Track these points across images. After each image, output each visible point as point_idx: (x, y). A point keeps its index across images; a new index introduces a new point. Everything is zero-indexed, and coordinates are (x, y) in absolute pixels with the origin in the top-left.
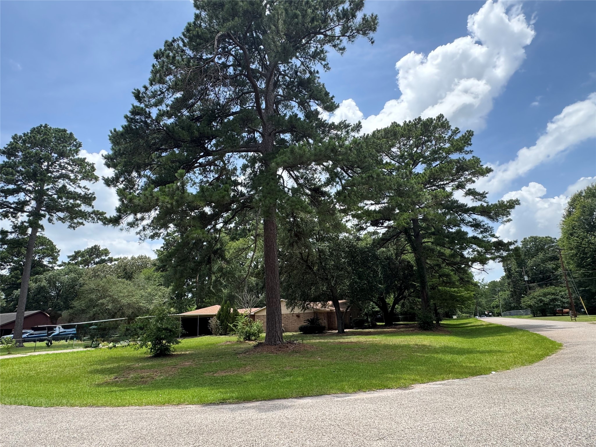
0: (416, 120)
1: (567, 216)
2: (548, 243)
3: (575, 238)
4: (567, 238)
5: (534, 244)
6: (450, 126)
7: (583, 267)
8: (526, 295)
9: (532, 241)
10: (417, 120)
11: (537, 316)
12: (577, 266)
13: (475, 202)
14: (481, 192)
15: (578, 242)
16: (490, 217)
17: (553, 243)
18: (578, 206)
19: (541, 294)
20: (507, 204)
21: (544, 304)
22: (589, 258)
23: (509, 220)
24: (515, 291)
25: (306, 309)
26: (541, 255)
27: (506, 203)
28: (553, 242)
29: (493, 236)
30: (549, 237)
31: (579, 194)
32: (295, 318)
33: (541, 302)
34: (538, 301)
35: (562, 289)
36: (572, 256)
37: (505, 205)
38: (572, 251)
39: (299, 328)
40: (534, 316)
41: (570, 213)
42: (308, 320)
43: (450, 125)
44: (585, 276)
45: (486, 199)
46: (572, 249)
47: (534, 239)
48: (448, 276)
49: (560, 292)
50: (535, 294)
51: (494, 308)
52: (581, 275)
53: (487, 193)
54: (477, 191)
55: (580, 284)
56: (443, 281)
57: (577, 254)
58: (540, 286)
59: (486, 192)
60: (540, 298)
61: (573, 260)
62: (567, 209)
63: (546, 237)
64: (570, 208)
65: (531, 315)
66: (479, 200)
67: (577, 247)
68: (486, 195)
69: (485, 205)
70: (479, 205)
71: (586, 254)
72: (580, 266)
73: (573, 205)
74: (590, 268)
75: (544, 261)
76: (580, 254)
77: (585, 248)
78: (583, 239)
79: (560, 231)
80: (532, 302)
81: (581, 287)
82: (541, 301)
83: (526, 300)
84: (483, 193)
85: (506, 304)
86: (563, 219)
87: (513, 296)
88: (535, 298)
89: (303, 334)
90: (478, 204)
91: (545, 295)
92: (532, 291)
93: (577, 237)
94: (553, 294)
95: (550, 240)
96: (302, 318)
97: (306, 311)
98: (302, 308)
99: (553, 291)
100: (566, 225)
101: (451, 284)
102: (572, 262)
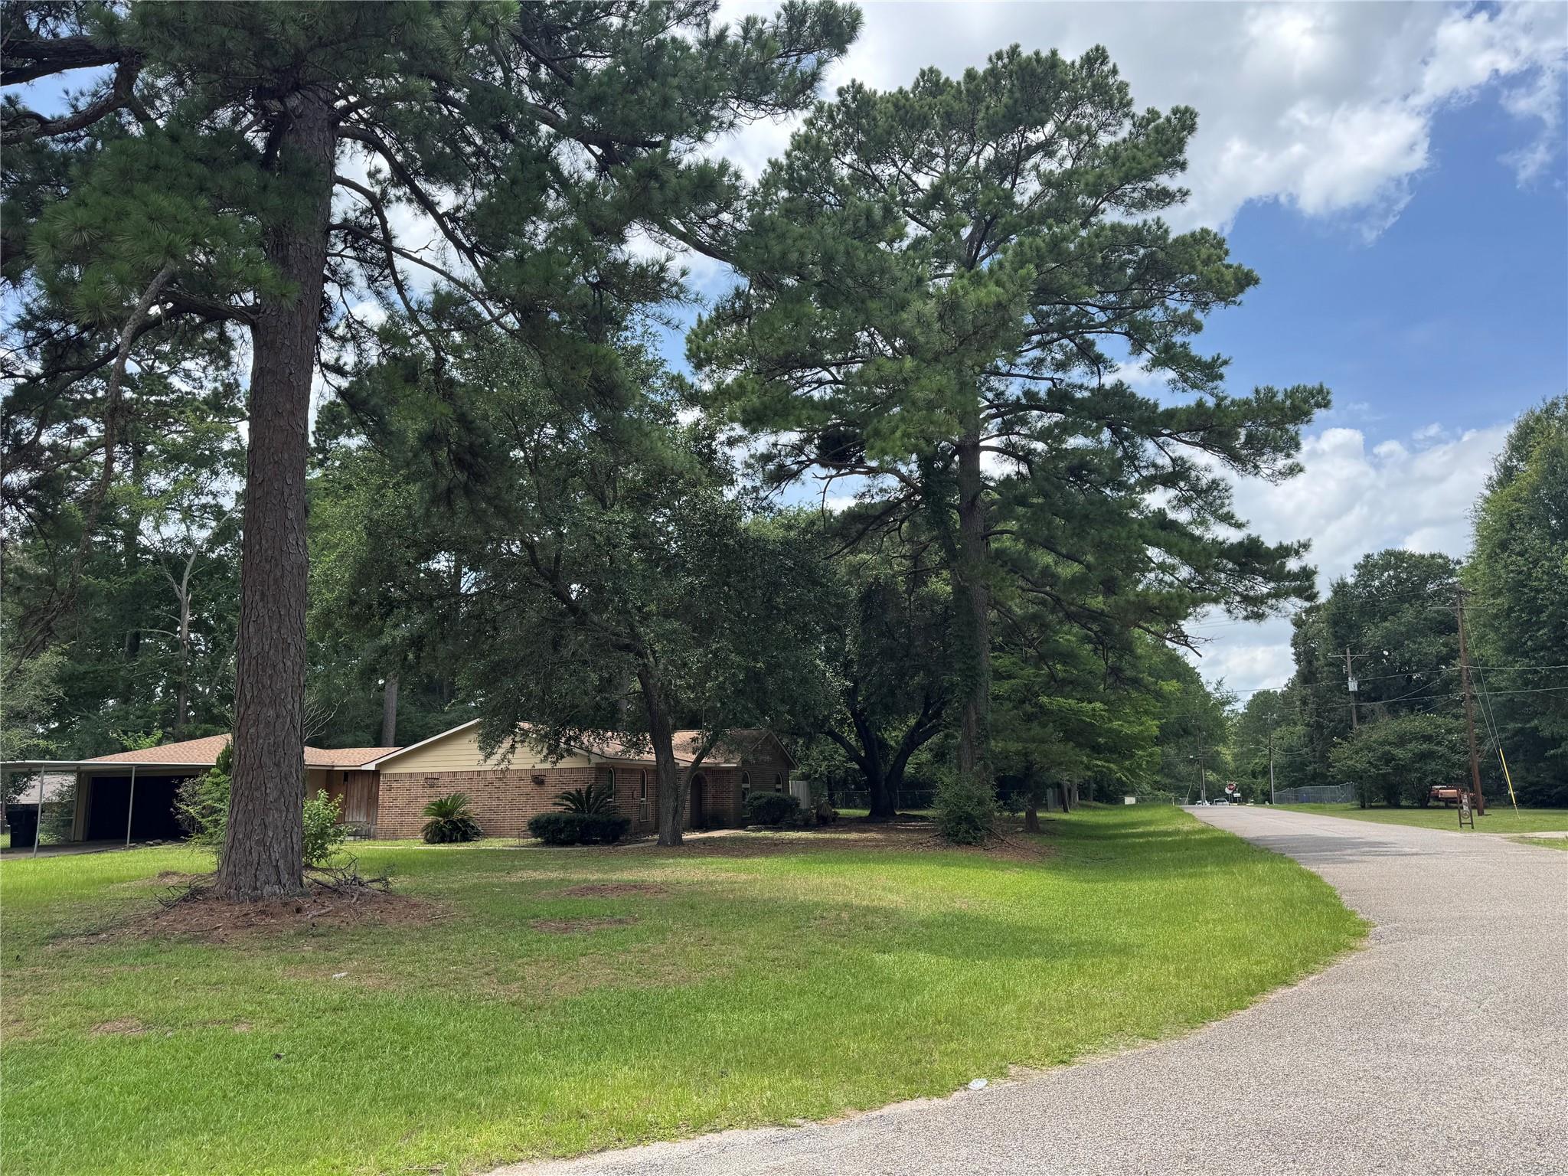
0: (999, 56)
1: (1500, 483)
2: (1437, 577)
3: (1514, 558)
4: (1490, 557)
5: (1393, 578)
6: (1129, 104)
7: (1525, 655)
8: (1345, 739)
9: (1386, 567)
10: (1006, 60)
11: (1372, 807)
12: (1508, 651)
13: (1179, 394)
14: (1207, 357)
15: (1520, 573)
16: (1233, 457)
17: (1450, 576)
18: (1536, 453)
19: (1391, 738)
20: (1284, 402)
21: (1396, 768)
22: (1544, 624)
23: (1294, 470)
24: (1319, 727)
25: (562, 757)
26: (1408, 614)
27: (1280, 397)
28: (1451, 573)
29: (1228, 519)
30: (1441, 556)
31: (1547, 411)
32: (529, 787)
33: (1387, 762)
34: (1379, 759)
35: (1455, 723)
36: (1496, 617)
37: (1280, 408)
38: (1498, 601)
39: (530, 824)
40: (1363, 807)
41: (1508, 473)
42: (567, 796)
43: (1129, 97)
44: (1526, 683)
45: (1219, 382)
46: (1499, 593)
47: (1395, 559)
48: (1068, 657)
49: (1449, 731)
50: (1375, 736)
51: (1255, 777)
52: (1514, 681)
53: (1225, 363)
54: (1193, 353)
55: (1512, 709)
56: (1052, 676)
57: (1511, 609)
58: (1393, 711)
59: (1224, 357)
60: (1388, 748)
61: (1496, 630)
62: (1502, 459)
63: (1433, 556)
64: (1510, 459)
65: (1356, 803)
66: (1194, 386)
67: (1518, 587)
68: (1223, 370)
69: (1210, 402)
70: (1193, 404)
71: (1540, 611)
72: (1513, 649)
73: (1523, 446)
74: (1543, 657)
75: (1413, 632)
76: (1522, 610)
77: (1538, 591)
78: (1536, 563)
79: (1471, 530)
80: (1359, 763)
81: (1514, 720)
82: (1388, 759)
83: (1345, 756)
84: (1215, 360)
85: (1291, 764)
86: (1487, 493)
87: (1311, 741)
88: (1370, 749)
89: (544, 844)
90: (1186, 399)
91: (1402, 740)
92: (1364, 728)
93: (1521, 554)
94: (1428, 738)
95: (1441, 566)
96: (551, 789)
97: (561, 765)
98: (545, 751)
99: (1429, 730)
100: (1493, 514)
101: (1082, 687)
102: (1491, 635)
